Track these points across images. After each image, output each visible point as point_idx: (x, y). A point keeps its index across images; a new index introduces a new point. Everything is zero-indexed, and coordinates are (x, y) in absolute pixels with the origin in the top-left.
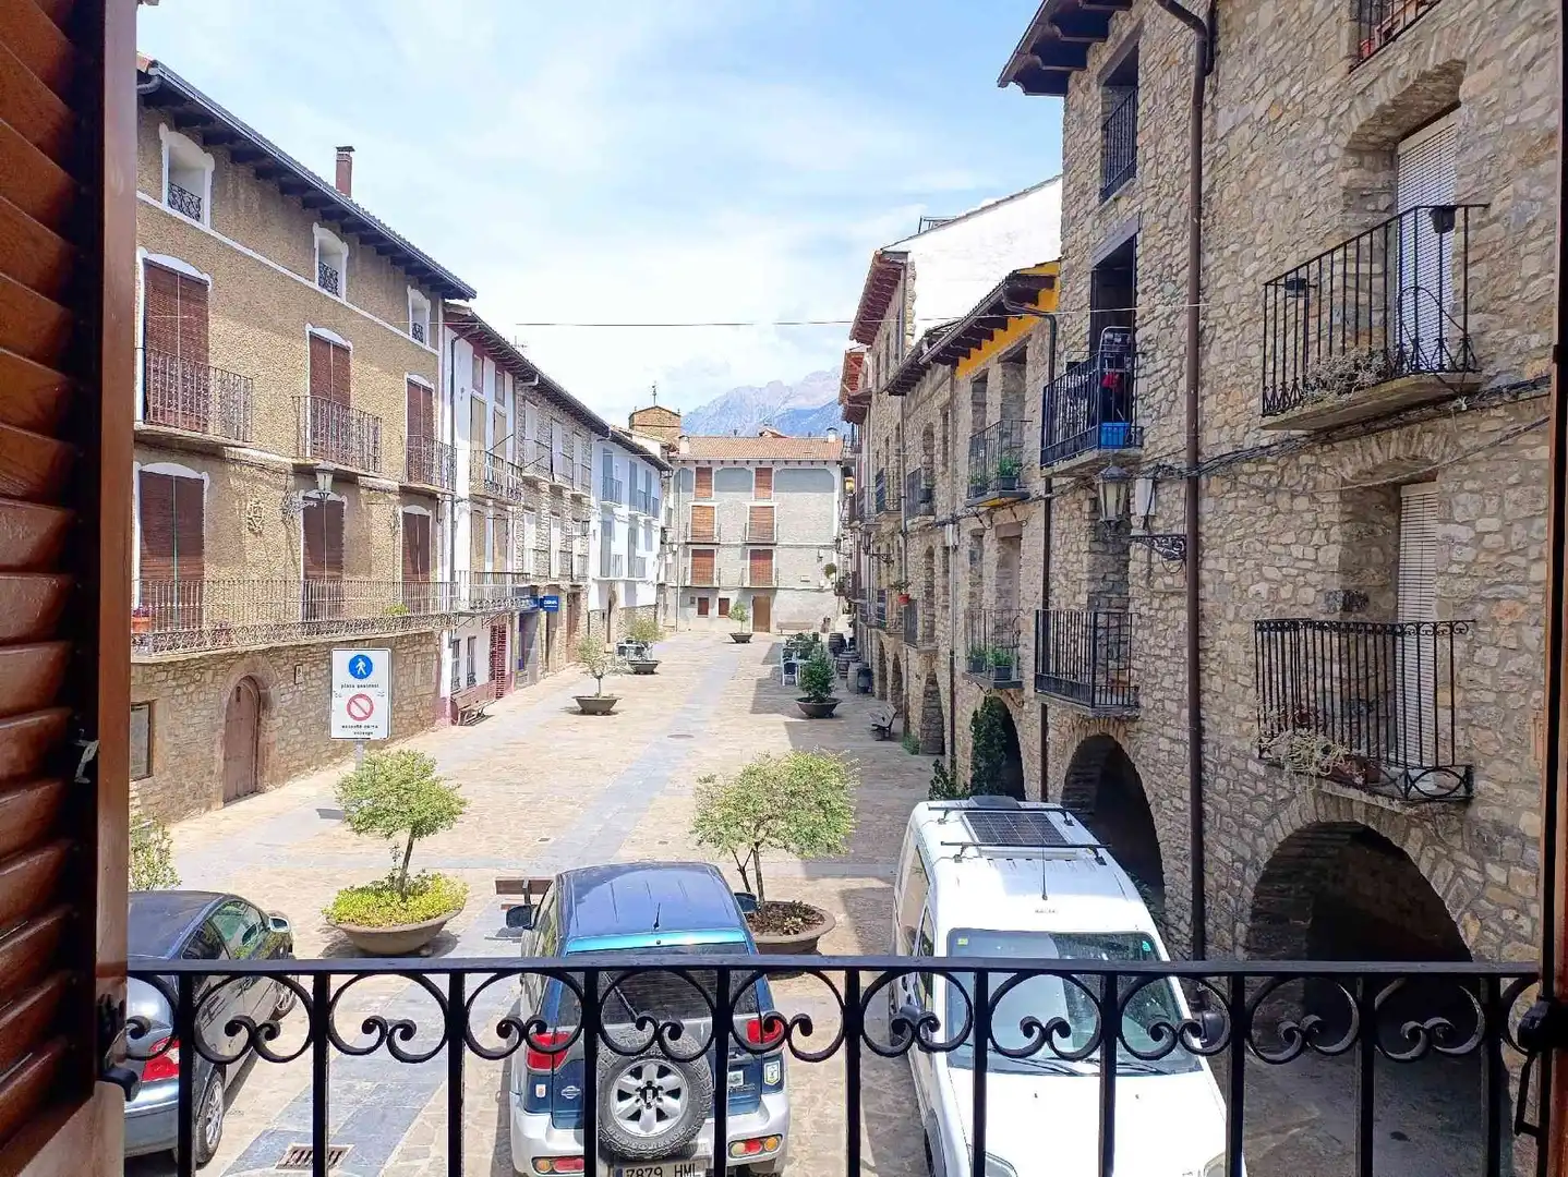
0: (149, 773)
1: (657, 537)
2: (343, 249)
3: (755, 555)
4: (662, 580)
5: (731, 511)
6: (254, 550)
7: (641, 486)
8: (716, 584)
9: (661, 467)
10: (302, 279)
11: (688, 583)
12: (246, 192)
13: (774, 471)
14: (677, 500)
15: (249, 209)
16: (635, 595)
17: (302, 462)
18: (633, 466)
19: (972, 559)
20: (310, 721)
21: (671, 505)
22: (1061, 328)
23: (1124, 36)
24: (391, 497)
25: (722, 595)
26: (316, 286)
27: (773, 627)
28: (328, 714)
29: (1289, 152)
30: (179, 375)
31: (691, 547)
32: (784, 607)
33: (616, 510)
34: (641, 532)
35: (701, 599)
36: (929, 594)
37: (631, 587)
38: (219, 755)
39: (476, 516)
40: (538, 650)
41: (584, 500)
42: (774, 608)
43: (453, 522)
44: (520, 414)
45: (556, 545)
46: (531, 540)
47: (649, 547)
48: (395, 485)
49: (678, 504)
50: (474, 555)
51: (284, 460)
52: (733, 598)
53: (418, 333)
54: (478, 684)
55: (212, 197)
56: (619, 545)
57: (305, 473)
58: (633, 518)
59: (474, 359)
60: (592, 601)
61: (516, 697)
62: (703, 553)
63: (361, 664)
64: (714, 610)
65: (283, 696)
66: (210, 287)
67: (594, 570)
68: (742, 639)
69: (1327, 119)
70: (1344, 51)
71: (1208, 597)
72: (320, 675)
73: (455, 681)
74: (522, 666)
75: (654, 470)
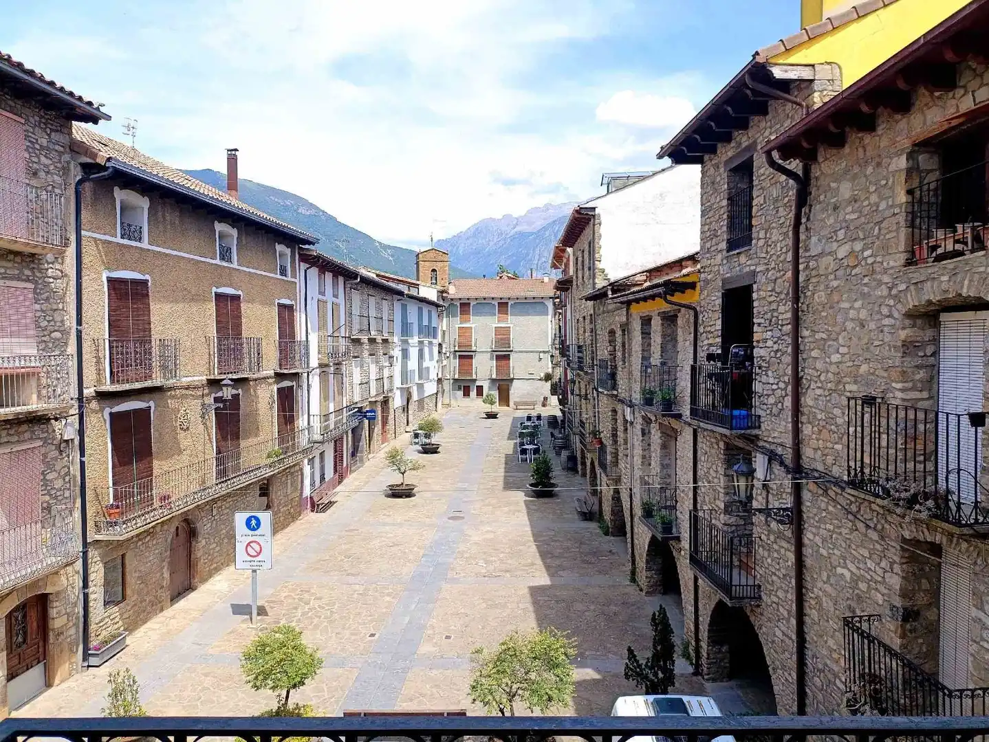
0: (124, 598)
1: (436, 349)
2: (234, 232)
3: (498, 358)
4: (440, 376)
5: (483, 329)
6: (185, 440)
7: (425, 323)
8: (474, 377)
9: (437, 306)
10: (208, 260)
11: (456, 377)
12: (171, 216)
13: (510, 304)
14: (448, 325)
15: (172, 224)
16: (423, 391)
17: (212, 377)
18: (420, 310)
19: (643, 434)
20: (222, 536)
21: (444, 329)
22: (701, 317)
23: (743, 146)
24: (271, 381)
25: (478, 383)
26: (218, 261)
27: (511, 403)
28: (233, 529)
29: (864, 296)
30: (132, 350)
31: (458, 354)
32: (518, 391)
33: (410, 341)
34: (426, 350)
35: (465, 386)
36: (615, 436)
37: (420, 387)
38: (167, 575)
39: (323, 375)
40: (364, 443)
41: (390, 341)
42: (511, 392)
43: (308, 385)
44: (348, 299)
45: (373, 377)
46: (357, 378)
47: (431, 359)
48: (272, 373)
49: (449, 326)
50: (322, 400)
51: (200, 378)
52: (486, 386)
53: (283, 272)
54: (326, 480)
55: (149, 225)
56: (413, 364)
57: (214, 384)
58: (421, 343)
59: (319, 275)
60: (397, 401)
61: (351, 480)
62: (465, 357)
63: (253, 522)
64: (473, 393)
65: (204, 527)
66: (149, 284)
67: (397, 382)
68: (491, 416)
69: (890, 289)
70: (902, 248)
71: (808, 555)
72: (227, 505)
73: (313, 484)
74: (353, 455)
75: (433, 309)
